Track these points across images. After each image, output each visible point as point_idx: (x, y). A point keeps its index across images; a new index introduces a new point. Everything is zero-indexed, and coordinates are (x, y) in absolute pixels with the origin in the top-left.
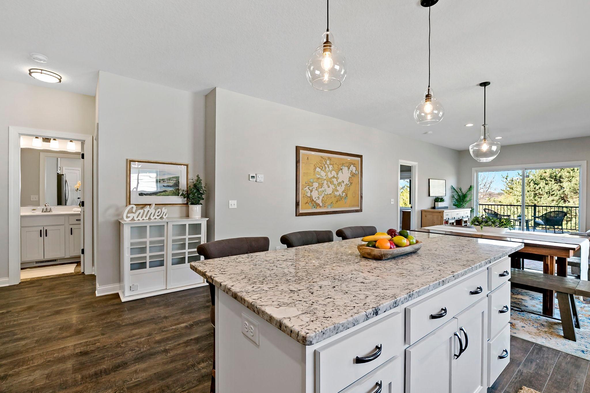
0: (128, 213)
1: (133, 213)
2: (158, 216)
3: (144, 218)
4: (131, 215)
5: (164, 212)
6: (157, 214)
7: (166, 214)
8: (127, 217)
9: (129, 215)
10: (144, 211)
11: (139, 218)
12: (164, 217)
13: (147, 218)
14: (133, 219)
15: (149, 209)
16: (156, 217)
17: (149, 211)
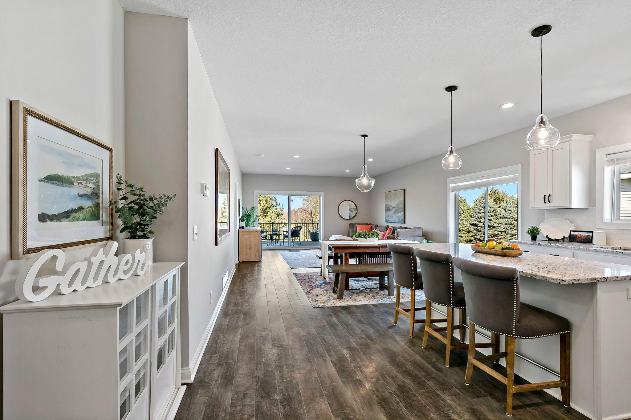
0: (41, 274)
1: (54, 272)
2: (126, 272)
3: (90, 283)
4: (50, 282)
5: (139, 261)
6: (122, 268)
7: (143, 265)
8: (36, 289)
9: (42, 282)
10: (90, 264)
11: (77, 285)
12: (140, 273)
13: (99, 282)
14: (58, 293)
15: (103, 258)
16: (120, 275)
17: (102, 262)
